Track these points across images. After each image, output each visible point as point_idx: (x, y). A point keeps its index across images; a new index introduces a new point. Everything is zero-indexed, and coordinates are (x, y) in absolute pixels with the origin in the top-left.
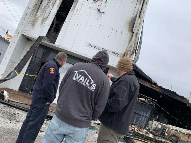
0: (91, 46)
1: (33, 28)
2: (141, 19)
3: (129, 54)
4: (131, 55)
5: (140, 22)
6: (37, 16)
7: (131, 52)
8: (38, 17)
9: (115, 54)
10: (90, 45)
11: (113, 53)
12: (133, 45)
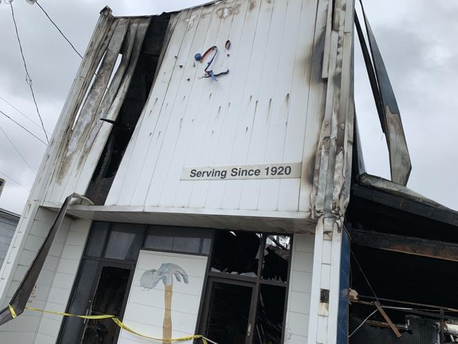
0: (199, 174)
1: (60, 184)
2: (341, 28)
3: (327, 152)
4: (336, 154)
5: (339, 38)
6: (69, 154)
7: (333, 143)
8: (71, 155)
9: (278, 171)
10: (195, 174)
11: (270, 172)
12: (334, 117)
